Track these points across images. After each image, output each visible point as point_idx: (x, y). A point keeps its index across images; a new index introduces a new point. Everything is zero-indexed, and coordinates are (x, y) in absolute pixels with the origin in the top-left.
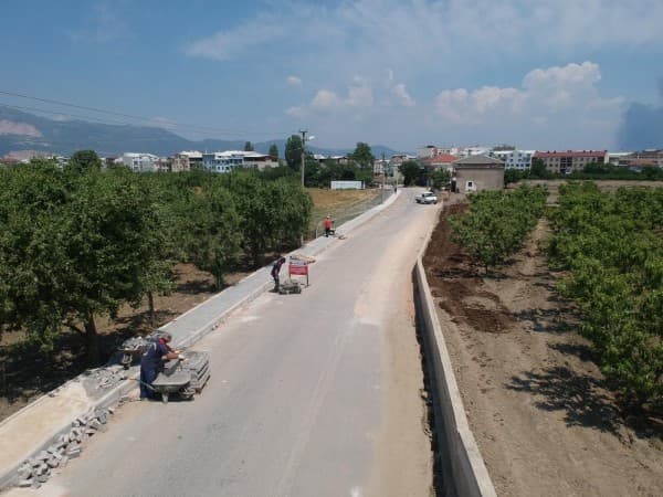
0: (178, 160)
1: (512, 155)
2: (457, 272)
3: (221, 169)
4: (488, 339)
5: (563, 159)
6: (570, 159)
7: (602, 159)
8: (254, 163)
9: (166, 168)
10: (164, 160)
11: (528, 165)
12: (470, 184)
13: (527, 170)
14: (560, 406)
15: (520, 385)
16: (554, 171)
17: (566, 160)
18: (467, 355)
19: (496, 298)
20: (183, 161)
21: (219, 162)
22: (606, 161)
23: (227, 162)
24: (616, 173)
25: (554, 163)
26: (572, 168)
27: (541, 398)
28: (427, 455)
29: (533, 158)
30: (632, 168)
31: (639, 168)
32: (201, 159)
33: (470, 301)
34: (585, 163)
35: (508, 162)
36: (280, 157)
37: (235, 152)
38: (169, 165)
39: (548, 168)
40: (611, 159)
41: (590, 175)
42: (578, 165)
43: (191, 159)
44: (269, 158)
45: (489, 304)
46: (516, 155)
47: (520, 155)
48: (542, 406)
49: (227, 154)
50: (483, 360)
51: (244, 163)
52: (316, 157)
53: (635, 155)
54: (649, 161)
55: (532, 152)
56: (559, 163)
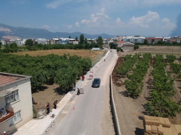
0: (52, 41)
1: (139, 39)
2: (117, 76)
3: (64, 43)
4: (118, 87)
5: (152, 40)
6: (154, 40)
7: (162, 40)
8: (72, 42)
9: (49, 43)
10: (48, 41)
11: (143, 41)
12: (126, 50)
13: (143, 43)
14: (123, 95)
15: (120, 93)
16: (150, 43)
17: (153, 40)
18: (115, 89)
19: (122, 81)
20: (53, 41)
21: (63, 41)
22: (163, 40)
23: (65, 41)
24: (166, 44)
25: (150, 41)
26: (154, 42)
27: (122, 94)
28: (109, 99)
29: (145, 40)
30: (170, 42)
31: (172, 42)
32: (58, 40)
33: (118, 82)
34: (158, 41)
35: (138, 40)
36: (78, 39)
37: (67, 39)
38: (50, 42)
39: (148, 42)
40: (165, 39)
41: (159, 44)
42: (156, 41)
43: (56, 40)
44: (76, 40)
45: (120, 82)
46: (140, 39)
47: (141, 39)
48: (122, 95)
49: (65, 39)
50: (117, 90)
51: (69, 42)
52: (88, 39)
53: (171, 39)
54: (174, 40)
55: (144, 38)
56: (151, 41)
